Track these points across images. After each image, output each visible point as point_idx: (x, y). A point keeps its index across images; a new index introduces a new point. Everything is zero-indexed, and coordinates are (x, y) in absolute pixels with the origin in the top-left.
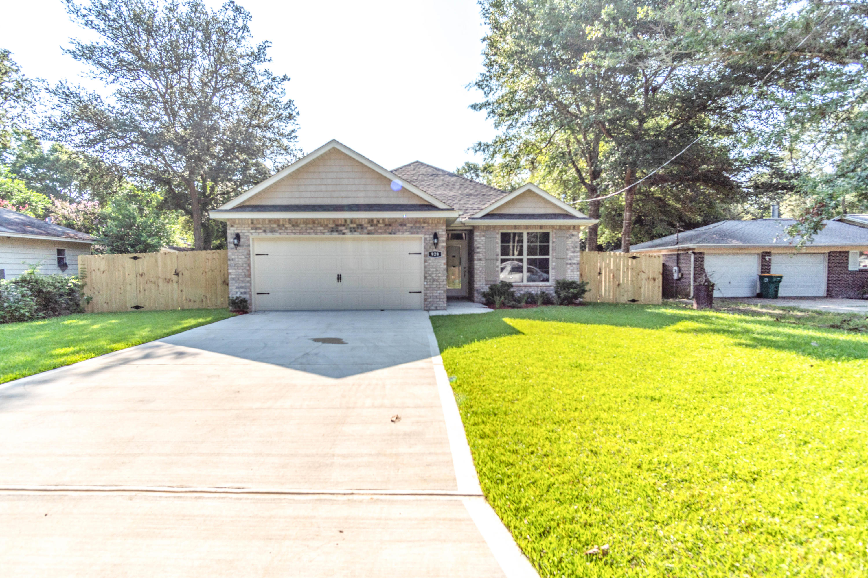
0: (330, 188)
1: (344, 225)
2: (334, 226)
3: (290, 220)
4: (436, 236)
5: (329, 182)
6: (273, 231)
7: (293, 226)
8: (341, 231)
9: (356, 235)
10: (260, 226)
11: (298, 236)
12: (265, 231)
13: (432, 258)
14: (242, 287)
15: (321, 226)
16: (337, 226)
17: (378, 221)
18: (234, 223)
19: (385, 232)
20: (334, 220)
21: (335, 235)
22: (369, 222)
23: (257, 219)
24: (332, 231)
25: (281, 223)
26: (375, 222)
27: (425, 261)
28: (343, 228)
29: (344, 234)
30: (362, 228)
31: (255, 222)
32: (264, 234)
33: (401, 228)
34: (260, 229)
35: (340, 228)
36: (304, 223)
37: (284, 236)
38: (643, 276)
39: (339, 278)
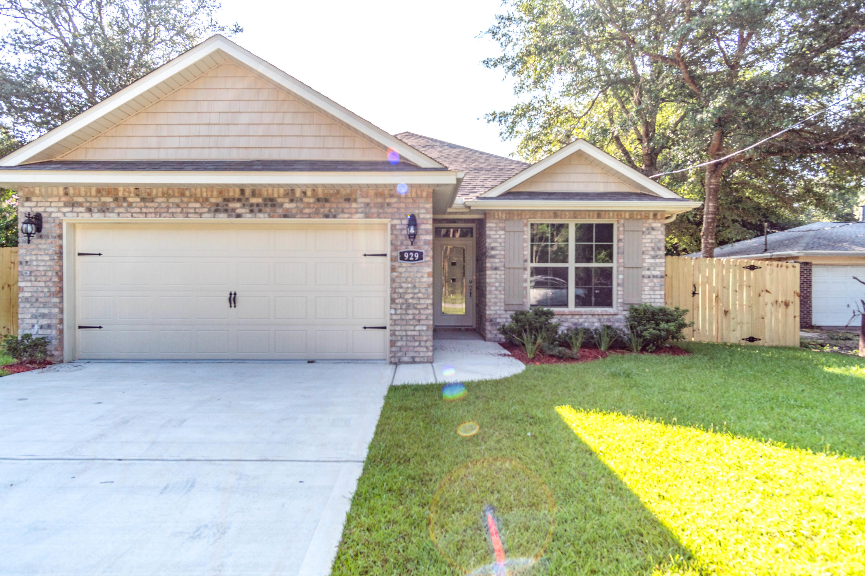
0: (215, 130)
1: (239, 200)
2: (220, 200)
3: (137, 188)
4: (413, 221)
5: (214, 118)
6: (104, 209)
7: (143, 199)
8: (234, 210)
9: (262, 218)
10: (80, 200)
11: (151, 219)
12: (89, 210)
13: (405, 264)
14: (44, 316)
15: (196, 201)
16: (227, 200)
17: (305, 193)
18: (33, 193)
19: (316, 214)
20: (222, 189)
21: (222, 217)
22: (286, 195)
23: (75, 186)
24: (216, 211)
25: (120, 194)
26: (298, 194)
27: (393, 269)
28: (238, 205)
29: (239, 216)
30: (273, 206)
31: (71, 191)
32: (87, 215)
33: (347, 205)
34: (80, 205)
35: (231, 205)
36: (163, 195)
37: (126, 218)
38: (768, 298)
39: (233, 299)
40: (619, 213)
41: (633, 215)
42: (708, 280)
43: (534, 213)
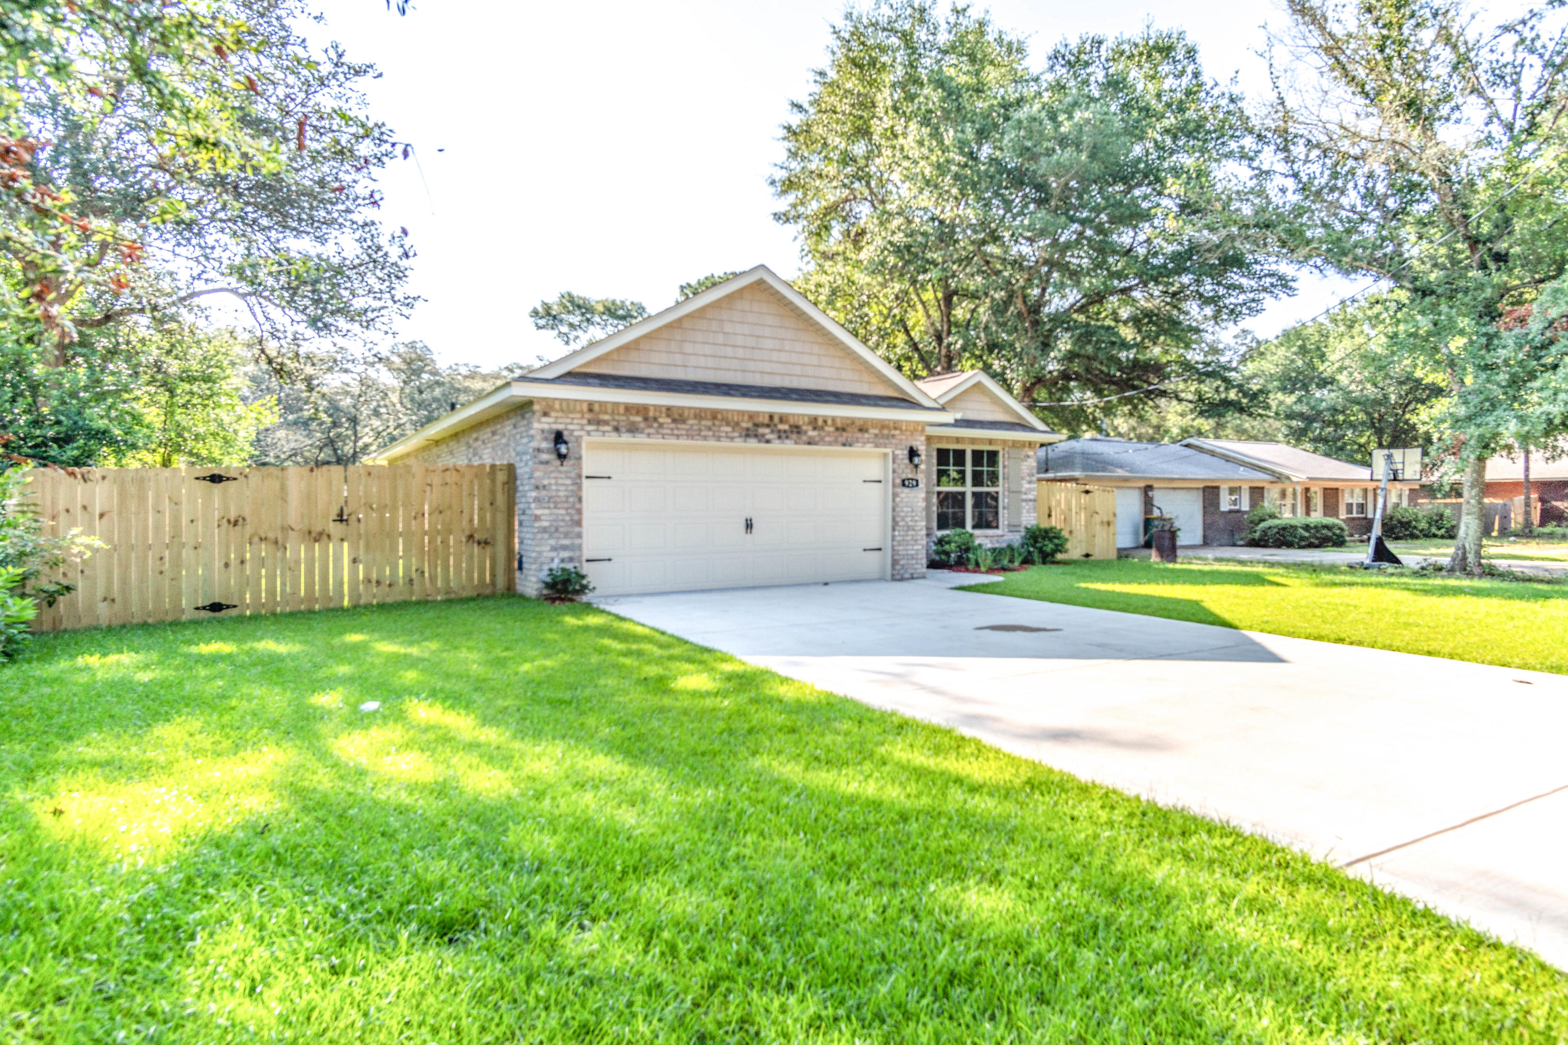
0: (740, 353)
1: (768, 426)
2: (750, 425)
3: (669, 409)
4: (913, 453)
5: (740, 341)
6: (633, 429)
7: (674, 421)
8: (763, 435)
9: (789, 445)
10: (606, 417)
11: (683, 442)
12: (616, 429)
13: (906, 490)
14: (565, 548)
15: (728, 424)
16: (756, 425)
17: (825, 422)
18: (551, 408)
19: (835, 442)
20: (751, 416)
21: (753, 443)
22: (810, 423)
23: (601, 403)
24: (747, 436)
25: (651, 414)
26: (820, 422)
27: (895, 495)
28: (767, 431)
29: (768, 441)
30: (799, 433)
32: (614, 434)
33: (859, 435)
34: (606, 423)
35: (762, 430)
36: (695, 417)
37: (657, 440)
38: (1097, 519)
39: (749, 525)
40: (1004, 442)
41: (1016, 445)
42: (1059, 502)
43: (940, 438)
